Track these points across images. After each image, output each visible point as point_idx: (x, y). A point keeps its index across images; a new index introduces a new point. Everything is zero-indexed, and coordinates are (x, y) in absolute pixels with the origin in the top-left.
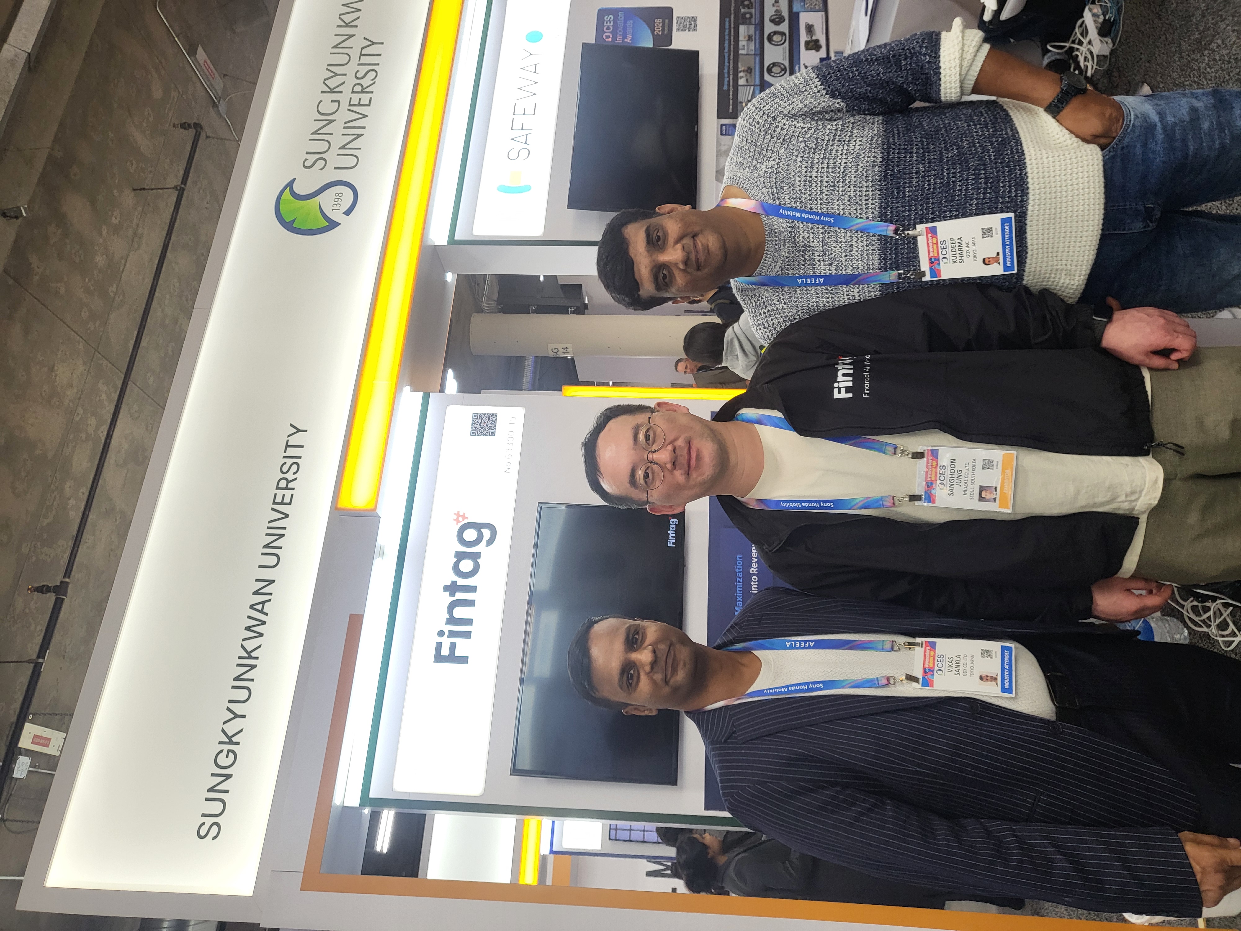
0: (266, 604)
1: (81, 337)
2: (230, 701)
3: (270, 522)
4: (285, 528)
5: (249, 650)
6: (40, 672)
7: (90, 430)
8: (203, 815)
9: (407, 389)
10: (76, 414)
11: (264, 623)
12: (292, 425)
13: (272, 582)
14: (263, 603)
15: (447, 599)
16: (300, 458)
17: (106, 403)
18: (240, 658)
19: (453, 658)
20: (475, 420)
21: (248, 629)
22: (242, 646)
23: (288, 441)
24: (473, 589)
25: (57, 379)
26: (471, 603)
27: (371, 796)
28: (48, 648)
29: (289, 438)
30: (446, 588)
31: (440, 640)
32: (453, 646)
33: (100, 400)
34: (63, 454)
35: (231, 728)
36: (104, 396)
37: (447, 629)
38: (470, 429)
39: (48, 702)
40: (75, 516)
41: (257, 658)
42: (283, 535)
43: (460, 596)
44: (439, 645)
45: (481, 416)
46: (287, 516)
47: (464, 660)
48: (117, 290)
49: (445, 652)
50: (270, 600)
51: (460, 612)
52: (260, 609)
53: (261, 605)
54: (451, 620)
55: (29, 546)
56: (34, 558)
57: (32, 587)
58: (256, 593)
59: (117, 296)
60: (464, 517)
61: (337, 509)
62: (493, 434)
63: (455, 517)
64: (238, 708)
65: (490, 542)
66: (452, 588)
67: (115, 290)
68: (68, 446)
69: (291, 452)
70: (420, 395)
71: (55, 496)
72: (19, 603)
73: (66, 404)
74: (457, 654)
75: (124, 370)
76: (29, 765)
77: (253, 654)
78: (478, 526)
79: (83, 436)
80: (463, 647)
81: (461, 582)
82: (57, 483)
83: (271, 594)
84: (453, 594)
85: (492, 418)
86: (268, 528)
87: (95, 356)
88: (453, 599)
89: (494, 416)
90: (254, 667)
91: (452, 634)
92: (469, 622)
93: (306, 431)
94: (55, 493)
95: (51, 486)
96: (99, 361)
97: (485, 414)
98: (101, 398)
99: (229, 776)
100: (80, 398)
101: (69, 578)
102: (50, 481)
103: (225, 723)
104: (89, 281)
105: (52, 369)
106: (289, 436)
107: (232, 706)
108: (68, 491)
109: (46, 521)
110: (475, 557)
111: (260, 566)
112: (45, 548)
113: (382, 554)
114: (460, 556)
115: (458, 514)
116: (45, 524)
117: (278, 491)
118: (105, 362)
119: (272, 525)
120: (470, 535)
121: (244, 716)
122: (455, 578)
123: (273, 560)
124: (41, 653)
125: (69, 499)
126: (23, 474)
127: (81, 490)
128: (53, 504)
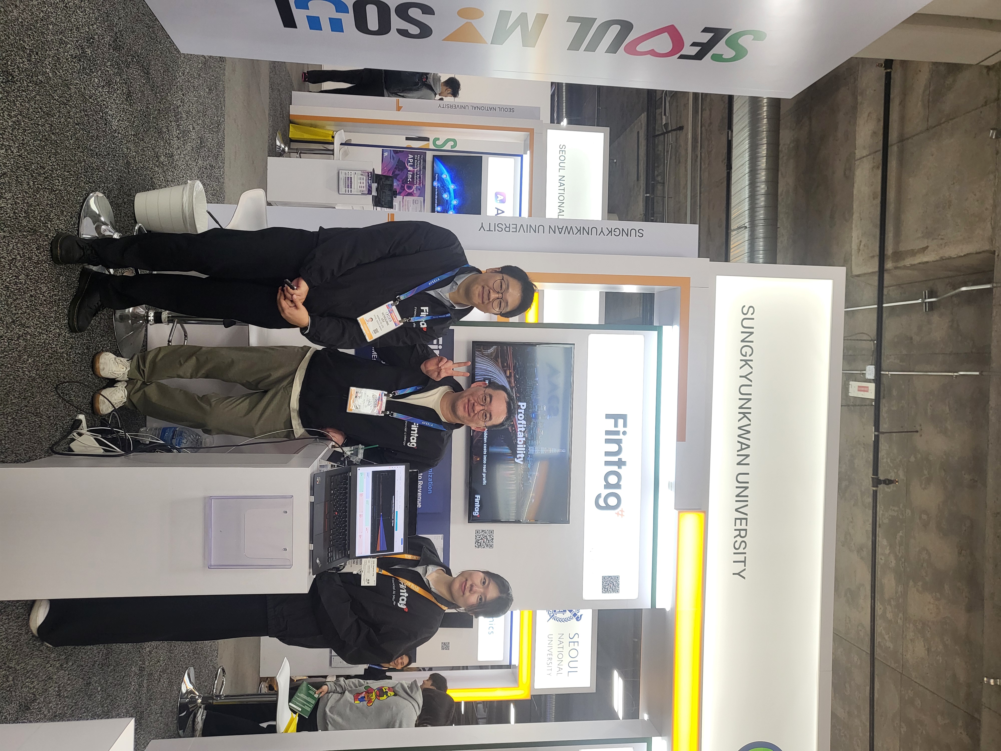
0: (740, 449)
1: (916, 682)
2: (751, 386)
3: (747, 505)
4: (736, 501)
5: (745, 418)
6: (875, 426)
7: (889, 608)
8: (753, 319)
9: (668, 609)
10: (902, 619)
11: (739, 436)
12: (744, 578)
13: (739, 464)
14: (742, 449)
15: (622, 456)
16: (734, 553)
17: (883, 632)
18: (750, 413)
19: (615, 417)
20: (618, 588)
21: (749, 432)
22: (750, 420)
23: (745, 566)
24: (607, 463)
25: (923, 643)
26: (607, 454)
27: (657, 332)
28: (874, 441)
29: (744, 568)
30: (624, 463)
31: (625, 429)
32: (616, 425)
33: (889, 634)
34: (903, 586)
35: (747, 370)
36: (886, 637)
37: (621, 436)
38: (620, 581)
39: (866, 414)
40: (882, 541)
41: (740, 413)
42: (737, 496)
43: (615, 459)
44: (625, 425)
45: (614, 591)
46: (736, 510)
47: (608, 416)
48: (900, 730)
49: (621, 422)
50: (738, 451)
51: (614, 448)
52: (743, 445)
53: (743, 448)
54: (618, 442)
55: (907, 514)
56: (901, 507)
57: (895, 483)
58: (748, 456)
59: (899, 724)
60: (618, 514)
61: (704, 512)
62: (604, 578)
63: (623, 513)
64: (745, 381)
65: (599, 496)
66: (621, 463)
67: (902, 730)
68: (901, 592)
69: (741, 558)
70: (658, 607)
71: (899, 552)
72: (901, 473)
73: (911, 625)
74: (612, 421)
75: (876, 661)
76: (867, 374)
77: (742, 415)
78: (608, 507)
79: (893, 603)
80: (610, 425)
81: (615, 468)
82: (901, 563)
83: (738, 455)
84: (620, 459)
85: (605, 589)
86: (747, 501)
87: (901, 670)
88: (619, 457)
89: (604, 592)
90: (740, 408)
91: (617, 433)
92: (607, 441)
93: (734, 574)
94: (900, 556)
95: (905, 560)
96: (897, 665)
97: (611, 593)
98: (888, 636)
99: (743, 341)
100: (903, 631)
101: (873, 490)
102: (906, 564)
103: (751, 372)
104: (922, 732)
105: (928, 650)
106: (745, 570)
107: (749, 383)
108: (892, 558)
109: (901, 534)
110: (608, 486)
111: (748, 474)
112: (896, 515)
113: (670, 485)
114: (618, 486)
115: (622, 515)
116: (901, 532)
117: (745, 527)
118: (893, 666)
119: (745, 503)
120: (612, 501)
121: (741, 377)
122: (619, 471)
123: (741, 478)
124: (877, 438)
125: (890, 553)
126: (925, 565)
127: (883, 561)
128: (900, 547)
